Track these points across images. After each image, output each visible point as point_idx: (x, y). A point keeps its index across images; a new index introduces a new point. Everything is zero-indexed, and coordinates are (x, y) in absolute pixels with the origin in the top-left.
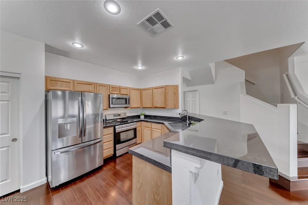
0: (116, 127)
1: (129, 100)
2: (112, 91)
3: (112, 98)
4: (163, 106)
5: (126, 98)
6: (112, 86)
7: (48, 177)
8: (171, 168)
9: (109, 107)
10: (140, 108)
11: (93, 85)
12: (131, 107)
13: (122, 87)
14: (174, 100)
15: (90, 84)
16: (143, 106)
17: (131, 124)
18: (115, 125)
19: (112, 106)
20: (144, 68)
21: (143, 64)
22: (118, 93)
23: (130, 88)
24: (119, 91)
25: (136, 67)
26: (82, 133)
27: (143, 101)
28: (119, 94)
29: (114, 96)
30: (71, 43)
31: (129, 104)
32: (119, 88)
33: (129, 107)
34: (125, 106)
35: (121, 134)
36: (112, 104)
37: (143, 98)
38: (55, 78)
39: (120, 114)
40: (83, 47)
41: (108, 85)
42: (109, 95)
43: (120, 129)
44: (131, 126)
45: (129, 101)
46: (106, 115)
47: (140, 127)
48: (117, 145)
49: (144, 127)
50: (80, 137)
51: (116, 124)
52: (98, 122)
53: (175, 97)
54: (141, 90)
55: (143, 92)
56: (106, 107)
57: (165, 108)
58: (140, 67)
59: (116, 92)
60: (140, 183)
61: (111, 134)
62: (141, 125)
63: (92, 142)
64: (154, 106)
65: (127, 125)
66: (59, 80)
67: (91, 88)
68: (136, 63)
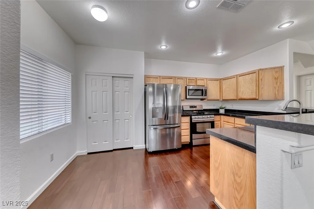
0: (193, 117)
1: (206, 91)
2: (189, 83)
3: (188, 89)
4: (254, 97)
5: (203, 90)
6: (189, 78)
7: (146, 145)
8: (256, 148)
9: (186, 98)
10: (219, 100)
11: (173, 78)
12: (208, 99)
13: (198, 79)
14: (275, 88)
15: (171, 78)
16: (224, 98)
17: (208, 116)
18: (191, 116)
19: (188, 97)
20: (224, 53)
21: (224, 49)
22: (194, 84)
23: (207, 79)
24: (195, 83)
25: (215, 55)
26: (166, 117)
27: (223, 92)
28: (195, 86)
29: (190, 87)
30: (159, 46)
31: (206, 95)
32: (195, 80)
33: (205, 99)
34: (201, 97)
35: (197, 124)
36: (188, 95)
37: (224, 89)
38: (149, 76)
39: (196, 106)
40: (167, 47)
41: (185, 78)
42: (186, 87)
43: (196, 120)
44: (208, 118)
45: (206, 93)
46: (183, 106)
47: (219, 121)
48: (193, 135)
49: (224, 121)
50: (165, 120)
51: (192, 114)
52: (176, 113)
53: (277, 84)
54: (220, 80)
55: (224, 82)
56: (183, 98)
57: (258, 99)
58: (220, 53)
59: (192, 83)
60: (218, 163)
61: (188, 122)
62: (221, 119)
63: (172, 126)
64: (239, 98)
65: (204, 116)
66: (151, 77)
67: (171, 81)
68: (214, 50)
